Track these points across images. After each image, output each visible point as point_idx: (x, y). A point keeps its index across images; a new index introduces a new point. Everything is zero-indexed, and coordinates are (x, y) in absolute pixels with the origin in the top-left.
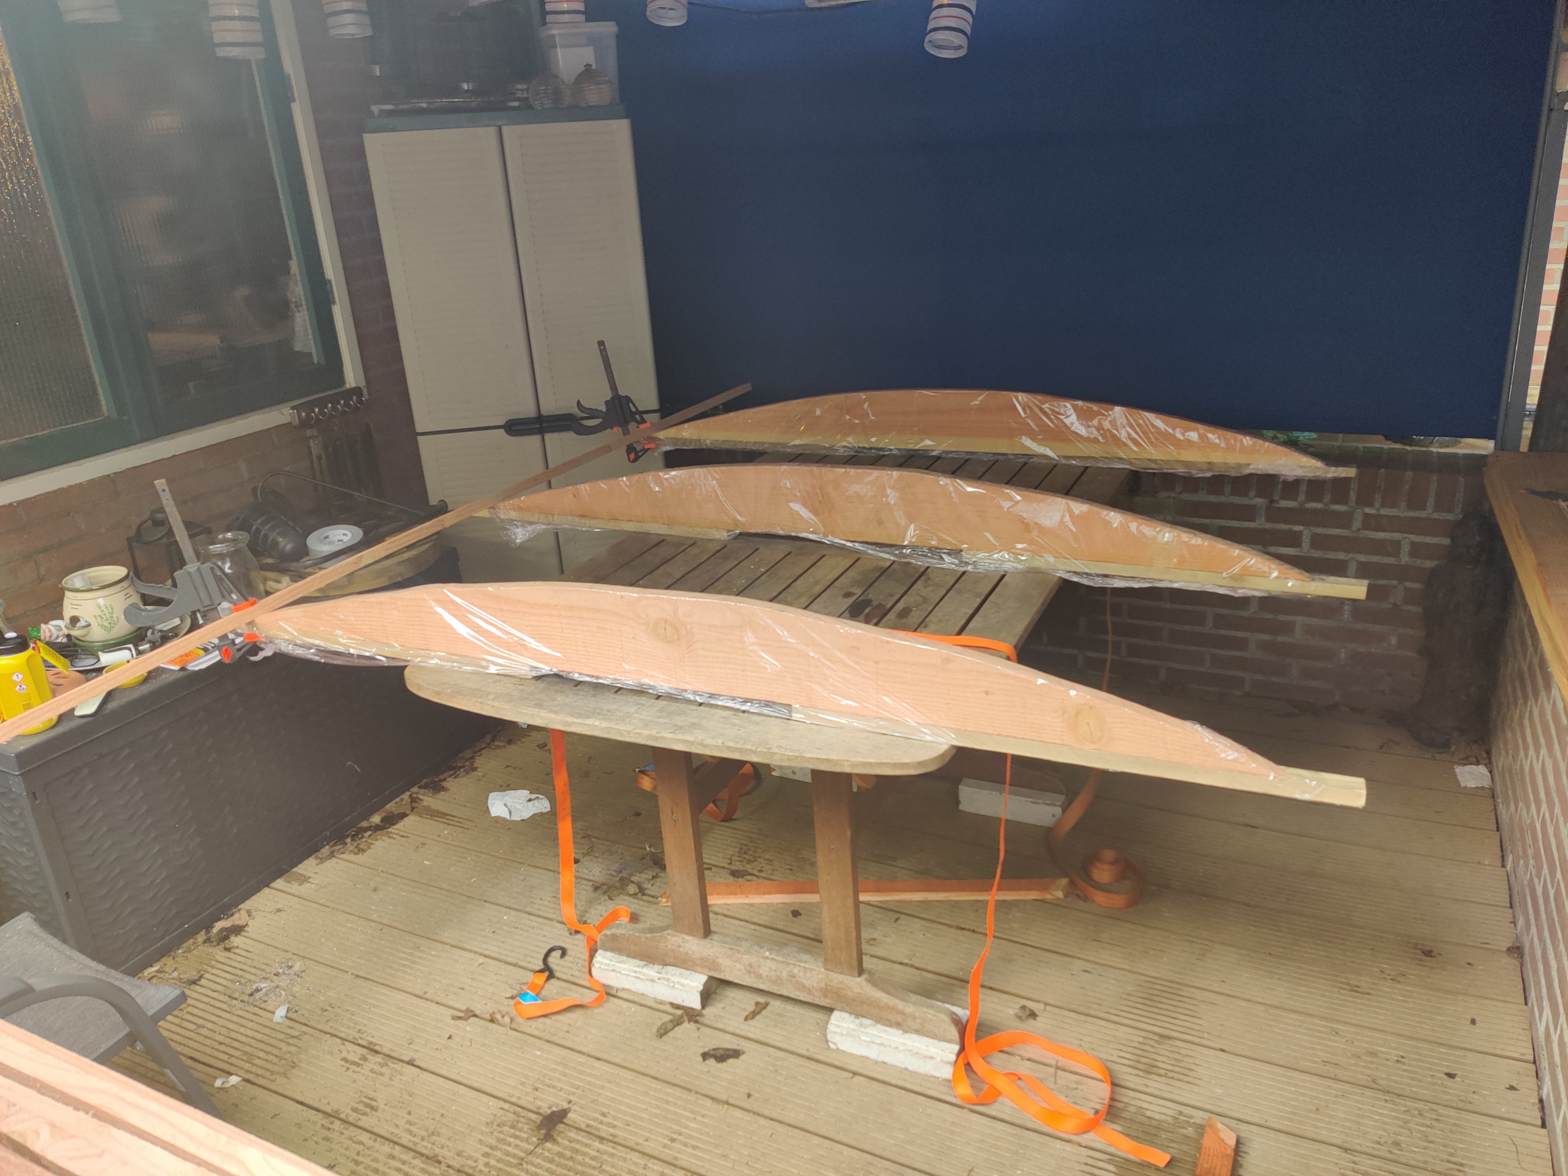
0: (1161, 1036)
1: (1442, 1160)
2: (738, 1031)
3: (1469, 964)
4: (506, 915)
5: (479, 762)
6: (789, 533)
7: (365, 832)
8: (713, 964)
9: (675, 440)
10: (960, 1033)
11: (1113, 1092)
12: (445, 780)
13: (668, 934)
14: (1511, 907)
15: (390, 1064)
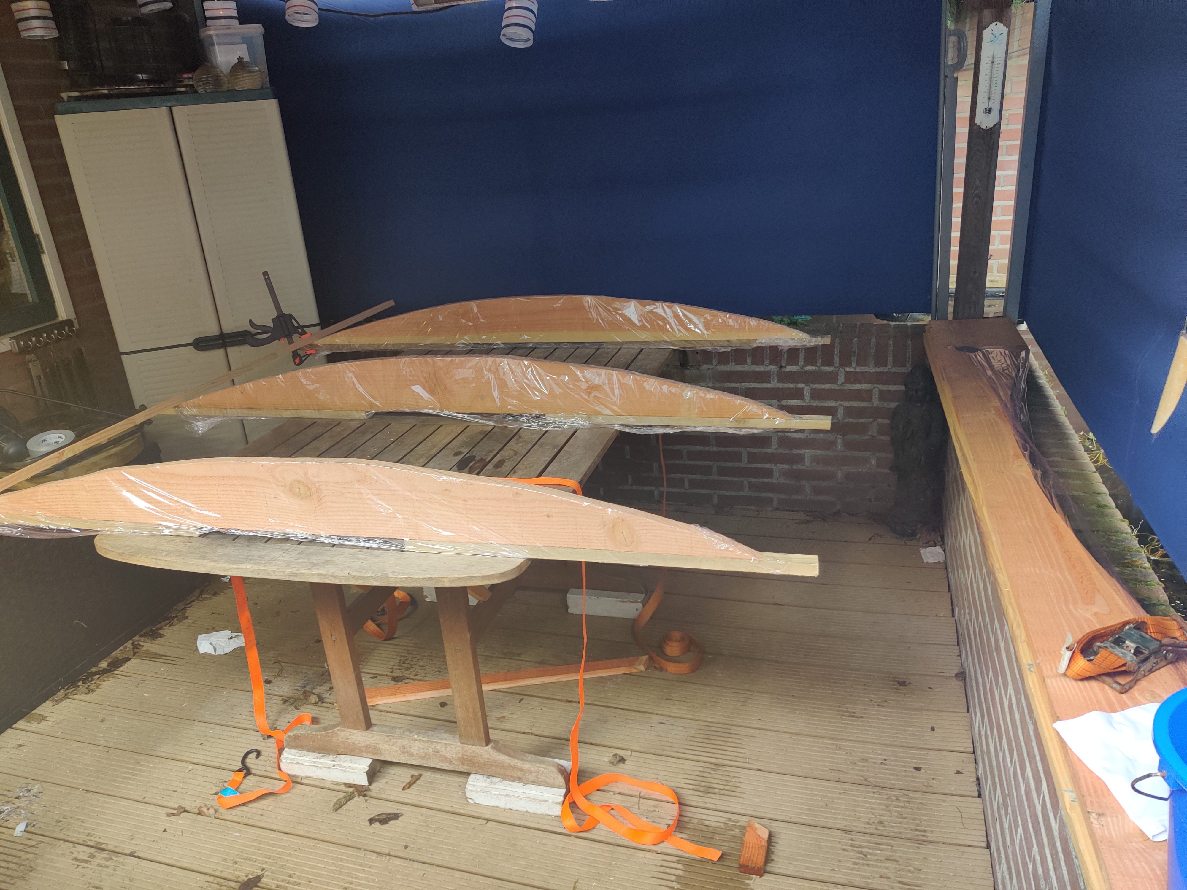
0: (715, 764)
1: (911, 830)
2: (397, 799)
3: (930, 688)
4: (211, 729)
5: (189, 611)
6: (413, 411)
7: (95, 675)
8: (375, 750)
9: (331, 346)
10: (565, 779)
11: (680, 810)
12: (161, 628)
13: (338, 730)
14: (958, 645)
15: (114, 858)
